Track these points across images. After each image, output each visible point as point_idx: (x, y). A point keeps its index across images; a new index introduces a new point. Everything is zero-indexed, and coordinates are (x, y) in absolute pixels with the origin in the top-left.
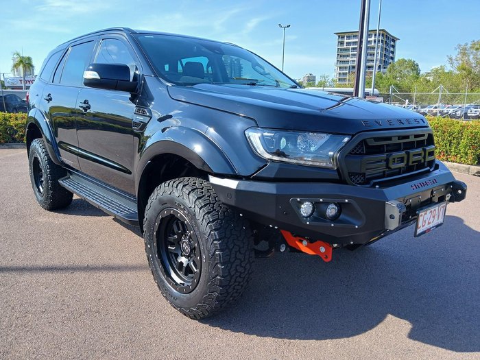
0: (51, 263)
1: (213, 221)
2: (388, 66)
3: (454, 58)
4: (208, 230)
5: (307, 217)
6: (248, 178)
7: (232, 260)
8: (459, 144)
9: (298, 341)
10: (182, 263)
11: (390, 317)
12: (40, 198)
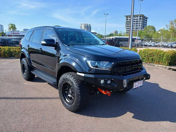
0: (30, 97)
1: (78, 85)
2: (144, 28)
3: (168, 25)
4: (76, 87)
5: (102, 84)
6: (87, 73)
7: (83, 95)
8: (163, 59)
9: (101, 118)
10: (69, 96)
11: (128, 112)
12: (24, 76)
